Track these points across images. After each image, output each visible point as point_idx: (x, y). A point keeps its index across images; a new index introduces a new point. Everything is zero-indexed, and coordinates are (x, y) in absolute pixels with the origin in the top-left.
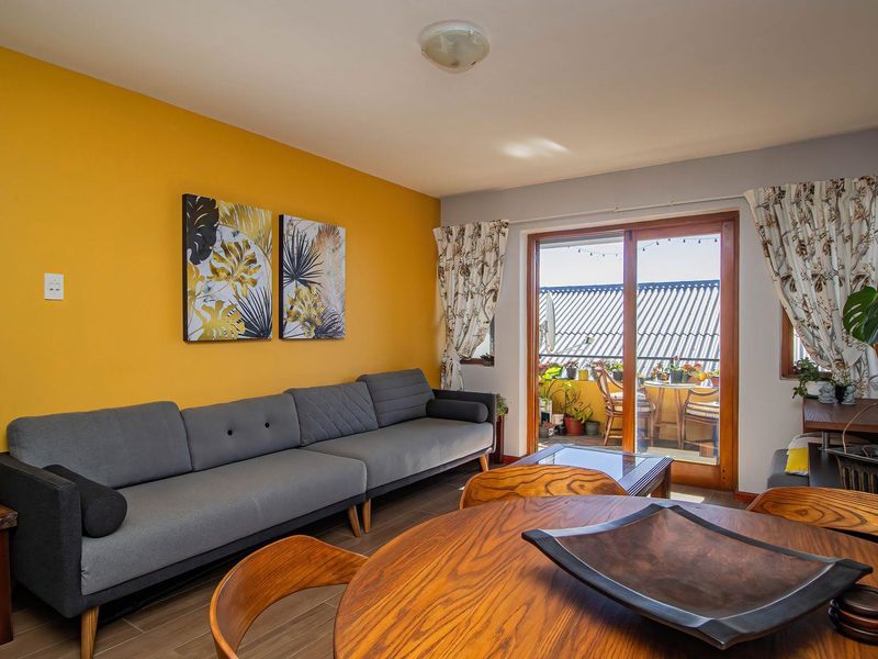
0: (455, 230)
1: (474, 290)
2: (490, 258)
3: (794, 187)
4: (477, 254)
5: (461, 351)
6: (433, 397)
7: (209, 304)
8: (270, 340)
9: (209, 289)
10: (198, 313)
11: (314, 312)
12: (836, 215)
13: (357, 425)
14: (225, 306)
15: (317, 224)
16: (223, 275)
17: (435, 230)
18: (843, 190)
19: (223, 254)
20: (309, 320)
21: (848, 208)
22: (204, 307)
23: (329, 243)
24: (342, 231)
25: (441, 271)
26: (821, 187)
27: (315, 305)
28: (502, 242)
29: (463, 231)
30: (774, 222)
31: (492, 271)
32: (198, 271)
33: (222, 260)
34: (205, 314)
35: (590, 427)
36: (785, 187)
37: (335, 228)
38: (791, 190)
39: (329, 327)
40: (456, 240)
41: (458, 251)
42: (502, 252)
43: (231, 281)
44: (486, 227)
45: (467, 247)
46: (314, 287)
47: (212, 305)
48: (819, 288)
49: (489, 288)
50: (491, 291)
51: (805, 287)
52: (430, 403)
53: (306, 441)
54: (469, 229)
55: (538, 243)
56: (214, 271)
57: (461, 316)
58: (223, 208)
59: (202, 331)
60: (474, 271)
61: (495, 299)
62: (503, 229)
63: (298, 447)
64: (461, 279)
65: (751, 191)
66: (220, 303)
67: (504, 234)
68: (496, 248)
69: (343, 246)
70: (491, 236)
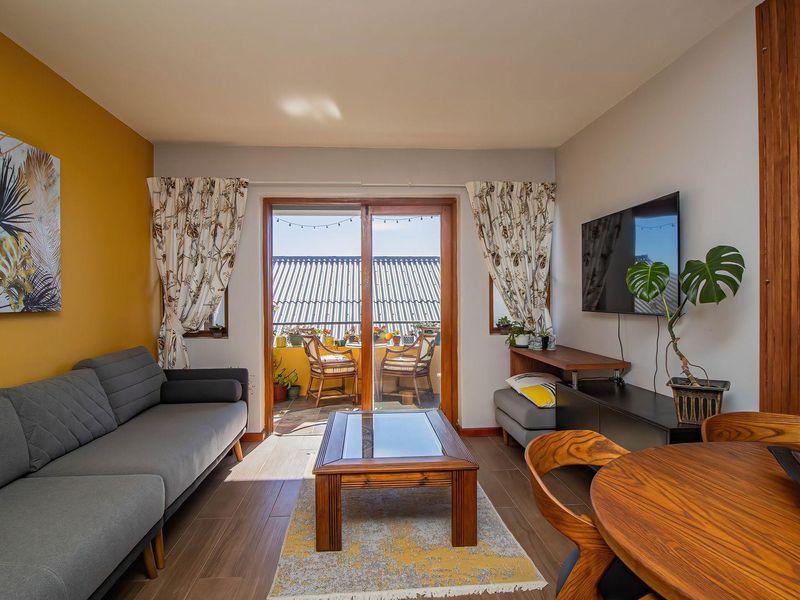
0: (180, 184)
1: (205, 253)
2: (225, 219)
3: (501, 184)
4: (210, 212)
5: (187, 323)
6: (166, 380)
11: (23, 274)
12: (525, 208)
15: (25, 146)
17: (149, 180)
18: (531, 191)
20: (16, 285)
21: (533, 205)
23: (40, 175)
24: (56, 162)
25: (157, 230)
26: (518, 186)
27: (24, 263)
28: (241, 203)
29: (190, 185)
30: (486, 209)
31: (228, 233)
35: (293, 392)
36: (495, 183)
37: (47, 157)
38: (499, 186)
39: (42, 296)
40: (180, 195)
41: (186, 207)
42: (240, 212)
44: (221, 184)
45: (195, 204)
46: (22, 237)
48: (516, 263)
49: (224, 252)
50: (227, 255)
51: (507, 262)
52: (163, 386)
53: (37, 464)
54: (199, 184)
55: (271, 208)
57: (187, 282)
60: (205, 234)
61: (231, 264)
62: (242, 189)
63: (25, 475)
64: (188, 240)
65: (472, 183)
67: (242, 194)
68: (233, 210)
69: (59, 180)
70: (225, 195)
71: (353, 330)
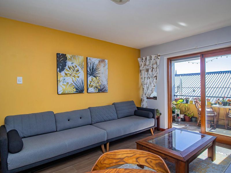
0: (144, 58)
1: (150, 76)
2: (155, 66)
4: (151, 65)
5: (146, 95)
6: (137, 109)
7: (64, 83)
8: (84, 93)
9: (64, 79)
10: (61, 86)
11: (98, 85)
13: (110, 118)
14: (69, 84)
15: (99, 59)
16: (69, 75)
17: (138, 59)
19: (69, 69)
20: (96, 87)
22: (63, 84)
23: (102, 64)
24: (106, 61)
25: (141, 71)
27: (98, 83)
28: (158, 61)
29: (146, 59)
31: (155, 70)
32: (61, 74)
33: (68, 71)
34: (63, 86)
35: (193, 119)
37: (104, 60)
39: (103, 89)
40: (144, 62)
41: (145, 65)
42: (158, 64)
43: (71, 77)
44: (153, 57)
45: (148, 63)
46: (97, 77)
47: (66, 84)
49: (154, 76)
50: (155, 76)
52: (135, 111)
53: (93, 123)
54: (148, 58)
55: (171, 61)
56: (66, 74)
57: (146, 84)
58: (68, 56)
59: (62, 91)
60: (150, 71)
61: (156, 79)
62: (158, 57)
63: (91, 124)
64: (146, 73)
66: (68, 83)
67: (159, 59)
68: (156, 63)
69: (107, 65)
70: (155, 60)
71: (219, 100)
